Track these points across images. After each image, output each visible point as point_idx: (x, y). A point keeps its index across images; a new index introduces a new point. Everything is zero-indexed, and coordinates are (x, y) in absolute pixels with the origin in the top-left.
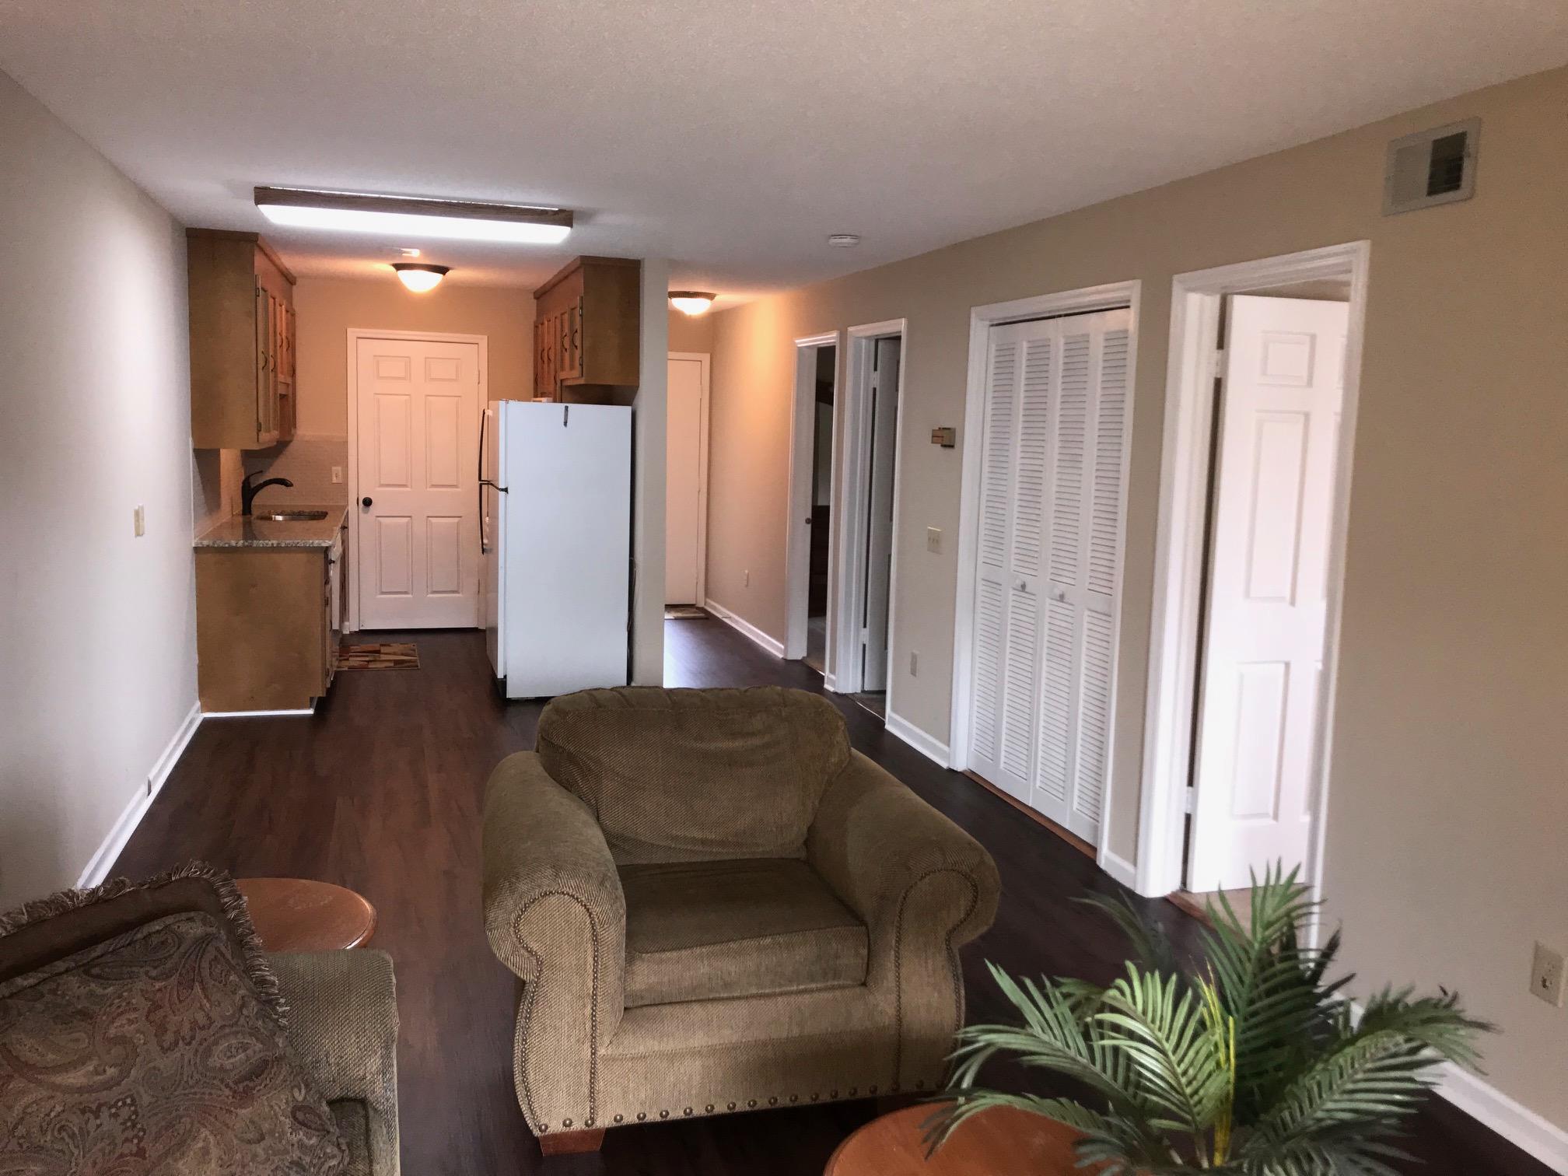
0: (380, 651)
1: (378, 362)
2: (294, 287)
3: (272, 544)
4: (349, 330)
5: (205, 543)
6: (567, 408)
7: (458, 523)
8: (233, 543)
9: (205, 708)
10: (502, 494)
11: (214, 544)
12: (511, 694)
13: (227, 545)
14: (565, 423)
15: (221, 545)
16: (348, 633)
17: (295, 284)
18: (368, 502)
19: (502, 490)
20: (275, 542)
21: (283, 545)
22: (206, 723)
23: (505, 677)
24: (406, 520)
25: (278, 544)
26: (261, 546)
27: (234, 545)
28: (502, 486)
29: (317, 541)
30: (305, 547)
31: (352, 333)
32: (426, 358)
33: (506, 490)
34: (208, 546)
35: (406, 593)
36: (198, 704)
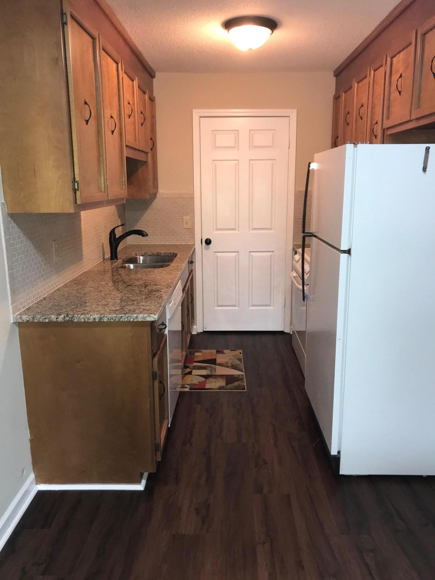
0: (215, 359)
1: (215, 136)
2: (154, 80)
3: (94, 319)
4: (194, 110)
5: (25, 318)
6: (428, 149)
7: (271, 256)
8: (53, 318)
9: (40, 479)
10: (344, 257)
11: (33, 318)
12: (345, 469)
13: (47, 321)
14: (425, 169)
15: (41, 320)
16: (195, 333)
17: (155, 77)
18: (208, 242)
19: (344, 252)
20: (97, 317)
21: (105, 320)
22: (41, 494)
23: (339, 452)
24: (234, 254)
25: (101, 318)
26: (83, 320)
27: (55, 320)
28: (344, 247)
29: (141, 315)
30: (129, 322)
31: (196, 113)
32: (250, 130)
33: (349, 252)
34: (28, 321)
35: (235, 306)
36: (32, 476)
